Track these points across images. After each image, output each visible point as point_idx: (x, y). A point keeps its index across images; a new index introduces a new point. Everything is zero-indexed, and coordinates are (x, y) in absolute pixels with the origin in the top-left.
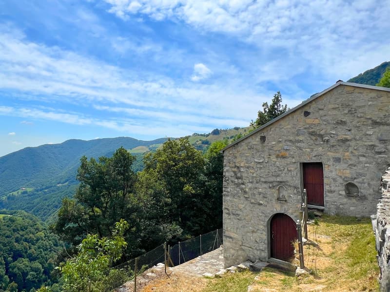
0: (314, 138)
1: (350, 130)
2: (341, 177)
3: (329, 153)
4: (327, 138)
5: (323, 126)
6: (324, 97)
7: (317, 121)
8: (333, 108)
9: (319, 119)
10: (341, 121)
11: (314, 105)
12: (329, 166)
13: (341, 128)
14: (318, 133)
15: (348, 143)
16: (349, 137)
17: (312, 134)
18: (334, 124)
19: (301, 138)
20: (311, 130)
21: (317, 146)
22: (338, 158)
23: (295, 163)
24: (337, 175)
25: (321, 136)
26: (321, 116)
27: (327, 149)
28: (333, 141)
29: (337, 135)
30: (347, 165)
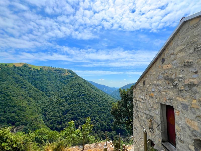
0: (167, 82)
1: (196, 73)
2: (189, 128)
3: (178, 98)
4: (176, 82)
5: (174, 71)
6: (172, 41)
7: (170, 66)
8: (180, 50)
9: (171, 63)
10: (188, 62)
11: (167, 52)
12: (179, 112)
13: (187, 71)
14: (170, 77)
15: (195, 88)
16: (195, 81)
17: (166, 78)
18: (182, 67)
19: (160, 82)
20: (166, 75)
21: (169, 90)
22: (186, 105)
23: (157, 103)
24: (186, 124)
25: (172, 80)
26: (172, 61)
27: (176, 94)
28: (181, 86)
29: (184, 79)
30: (195, 116)
